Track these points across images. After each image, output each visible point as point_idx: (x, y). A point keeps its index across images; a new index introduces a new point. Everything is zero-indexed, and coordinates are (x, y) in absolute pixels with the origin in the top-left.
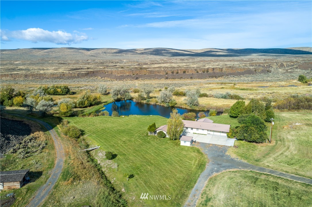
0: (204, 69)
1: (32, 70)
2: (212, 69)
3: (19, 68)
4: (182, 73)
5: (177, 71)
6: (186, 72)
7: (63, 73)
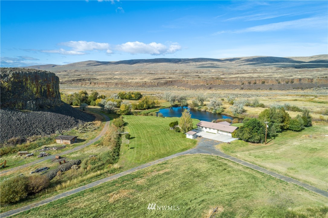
0: (288, 79)
1: (124, 79)
2: (299, 80)
3: (114, 78)
4: (261, 83)
5: (255, 82)
6: (266, 82)
7: (146, 82)
